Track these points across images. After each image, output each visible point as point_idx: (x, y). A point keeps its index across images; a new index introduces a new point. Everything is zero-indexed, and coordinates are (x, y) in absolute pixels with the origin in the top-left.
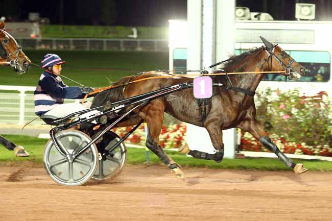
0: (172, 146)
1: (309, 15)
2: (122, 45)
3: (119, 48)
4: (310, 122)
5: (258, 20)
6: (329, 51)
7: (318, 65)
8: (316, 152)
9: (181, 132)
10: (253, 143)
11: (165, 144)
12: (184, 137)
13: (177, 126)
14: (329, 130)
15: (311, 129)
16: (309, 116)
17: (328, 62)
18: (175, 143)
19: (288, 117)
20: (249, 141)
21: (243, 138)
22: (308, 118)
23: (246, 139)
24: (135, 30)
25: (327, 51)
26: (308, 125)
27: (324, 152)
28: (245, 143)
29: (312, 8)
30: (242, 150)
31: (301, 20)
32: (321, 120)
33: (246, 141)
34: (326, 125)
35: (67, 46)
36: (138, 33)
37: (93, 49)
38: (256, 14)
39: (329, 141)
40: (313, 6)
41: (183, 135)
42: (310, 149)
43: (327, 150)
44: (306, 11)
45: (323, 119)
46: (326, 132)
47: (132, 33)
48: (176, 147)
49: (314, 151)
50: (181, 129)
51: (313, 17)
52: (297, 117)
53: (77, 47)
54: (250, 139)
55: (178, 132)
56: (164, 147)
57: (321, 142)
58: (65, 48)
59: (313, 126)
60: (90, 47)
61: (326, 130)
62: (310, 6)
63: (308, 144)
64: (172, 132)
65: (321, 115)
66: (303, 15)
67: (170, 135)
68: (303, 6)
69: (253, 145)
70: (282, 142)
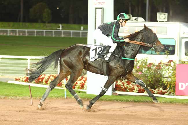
0: (79, 88)
1: (164, 19)
2: (53, 34)
3: (52, 35)
4: (152, 76)
5: (137, 21)
6: (175, 38)
7: (169, 46)
8: (155, 92)
9: (84, 80)
10: (122, 87)
11: (75, 87)
12: (85, 83)
13: (82, 77)
14: (162, 80)
15: (153, 80)
16: (152, 72)
17: (174, 44)
18: (80, 87)
19: (141, 73)
20: (120, 86)
21: (117, 84)
22: (152, 74)
23: (118, 85)
24: (60, 26)
25: (174, 39)
26: (151, 77)
27: (160, 92)
28: (118, 87)
29: (165, 15)
30: (116, 91)
31: (160, 21)
32: (158, 75)
33: (118, 86)
34: (161, 78)
35: (24, 33)
36: (62, 27)
37: (38, 36)
38: (136, 18)
39: (162, 86)
40: (167, 14)
41: (85, 82)
42: (153, 90)
43: (162, 91)
44: (162, 17)
45: (160, 75)
46: (161, 81)
47: (59, 27)
48: (81, 89)
49: (154, 92)
50: (84, 79)
51: (166, 20)
52: (146, 73)
53: (29, 34)
54: (120, 85)
55: (82, 81)
56: (74, 89)
57: (158, 87)
58: (23, 34)
59: (154, 78)
60: (36, 35)
61: (161, 80)
62: (165, 14)
63: (151, 88)
64: (79, 81)
65: (158, 72)
66: (161, 19)
67: (78, 82)
68: (161, 14)
69: (122, 88)
70: (137, 87)
